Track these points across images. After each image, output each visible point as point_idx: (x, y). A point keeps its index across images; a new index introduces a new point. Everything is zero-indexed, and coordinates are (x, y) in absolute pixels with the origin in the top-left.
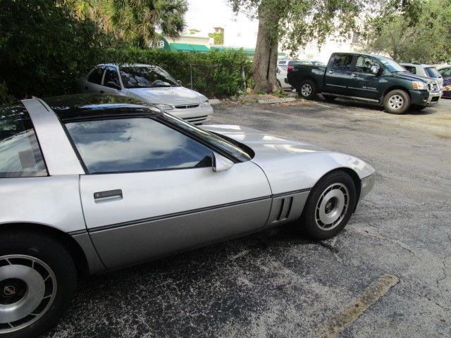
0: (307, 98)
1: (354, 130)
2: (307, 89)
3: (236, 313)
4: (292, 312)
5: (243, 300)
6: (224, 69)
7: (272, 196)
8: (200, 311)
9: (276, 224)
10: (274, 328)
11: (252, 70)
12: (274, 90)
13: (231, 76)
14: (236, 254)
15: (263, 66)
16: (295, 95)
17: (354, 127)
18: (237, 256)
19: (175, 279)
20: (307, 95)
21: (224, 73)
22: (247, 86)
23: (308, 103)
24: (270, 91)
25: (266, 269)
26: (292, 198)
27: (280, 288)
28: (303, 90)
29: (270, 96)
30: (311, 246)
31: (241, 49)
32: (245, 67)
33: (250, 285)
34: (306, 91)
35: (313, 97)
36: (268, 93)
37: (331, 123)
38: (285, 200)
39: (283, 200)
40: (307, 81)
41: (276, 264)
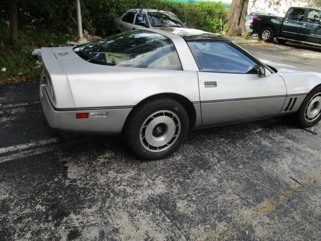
0: (267, 41)
1: (306, 65)
2: (267, 34)
3: (268, 157)
4: (299, 160)
5: (269, 152)
6: (208, 16)
7: (286, 96)
8: (247, 154)
9: (283, 114)
10: (292, 166)
11: (228, 18)
12: (243, 34)
13: (212, 22)
14: (255, 130)
15: (236, 16)
16: (257, 38)
17: (306, 63)
18: (257, 131)
19: (226, 139)
20: (267, 38)
21: (207, 19)
22: (222, 30)
23: (267, 44)
24: (239, 35)
25: (277, 139)
26: (296, 99)
27: (288, 148)
28: (263, 35)
29: (239, 38)
30: (300, 130)
31: (220, 2)
32: (222, 16)
33: (270, 145)
34: (266, 35)
35: (269, 41)
36: (238, 36)
37: (288, 59)
38: (292, 99)
39: (291, 99)
40: (267, 28)
41: (282, 137)
